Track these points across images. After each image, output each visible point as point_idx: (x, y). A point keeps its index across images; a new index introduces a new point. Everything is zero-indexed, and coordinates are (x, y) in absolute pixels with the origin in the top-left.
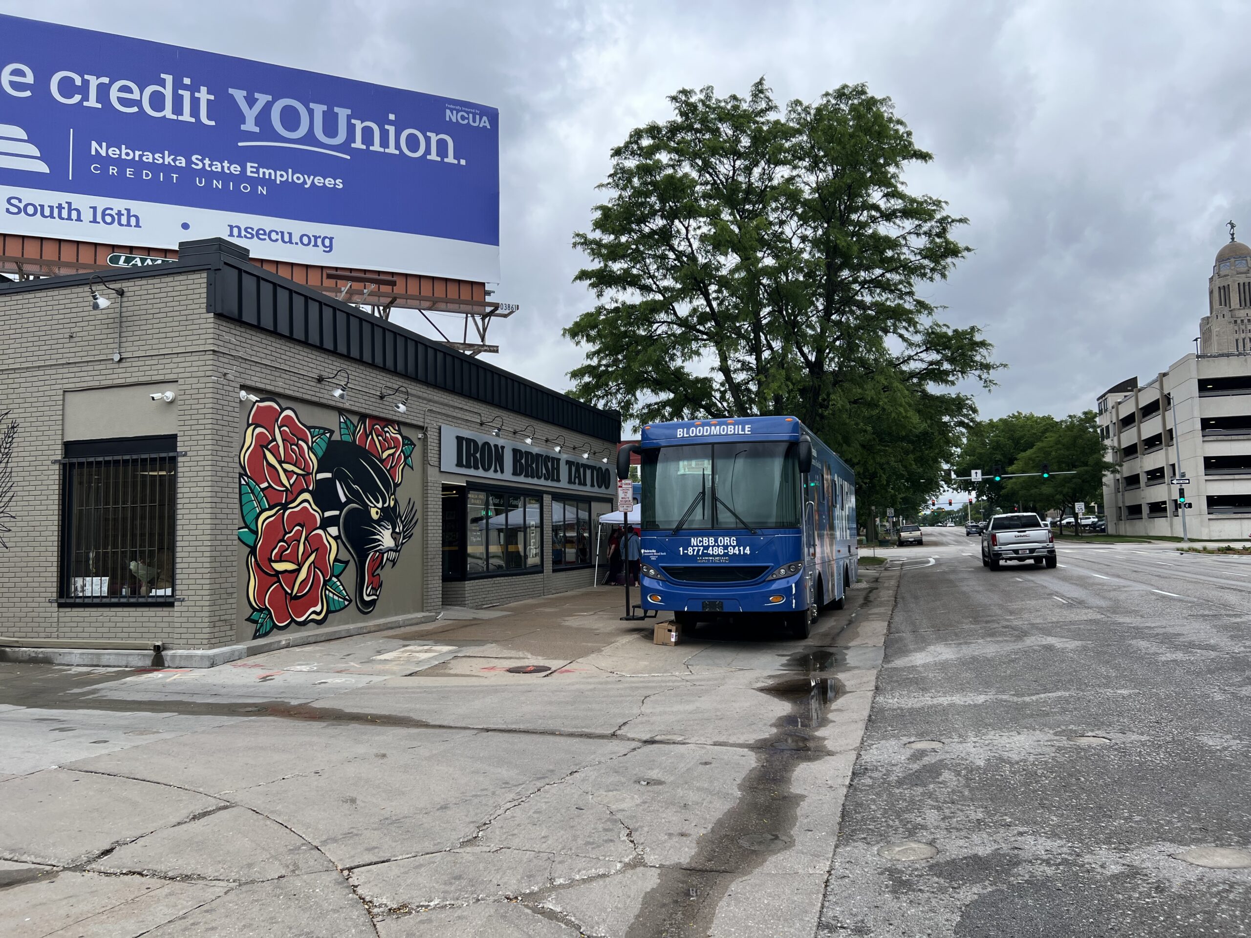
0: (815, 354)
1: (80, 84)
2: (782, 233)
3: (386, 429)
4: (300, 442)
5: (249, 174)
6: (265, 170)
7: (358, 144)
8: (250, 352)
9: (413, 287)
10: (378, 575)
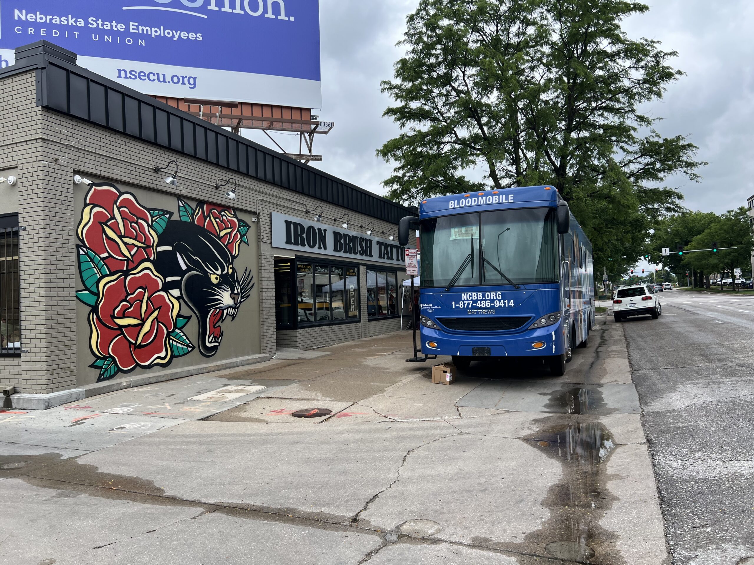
0: (560, 160)
2: (533, 78)
3: (223, 213)
4: (140, 221)
5: (131, 30)
6: (143, 27)
8: (83, 142)
9: (257, 112)
10: (219, 326)
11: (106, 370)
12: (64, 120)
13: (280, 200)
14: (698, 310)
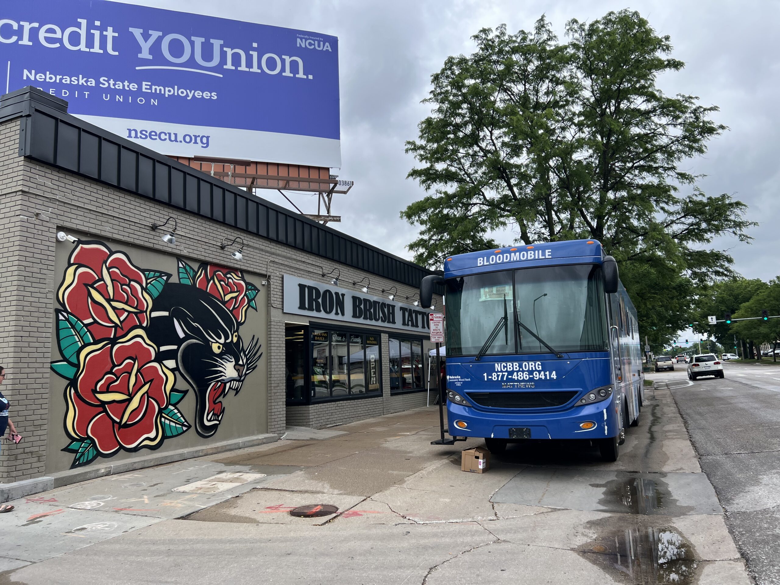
0: (596, 220)
1: (17, 29)
3: (229, 276)
4: (132, 283)
5: (144, 90)
6: (156, 87)
7: (229, 66)
8: (70, 196)
9: (272, 171)
10: (220, 402)
11: (83, 454)
12: (49, 171)
13: (294, 262)
14: (756, 384)
